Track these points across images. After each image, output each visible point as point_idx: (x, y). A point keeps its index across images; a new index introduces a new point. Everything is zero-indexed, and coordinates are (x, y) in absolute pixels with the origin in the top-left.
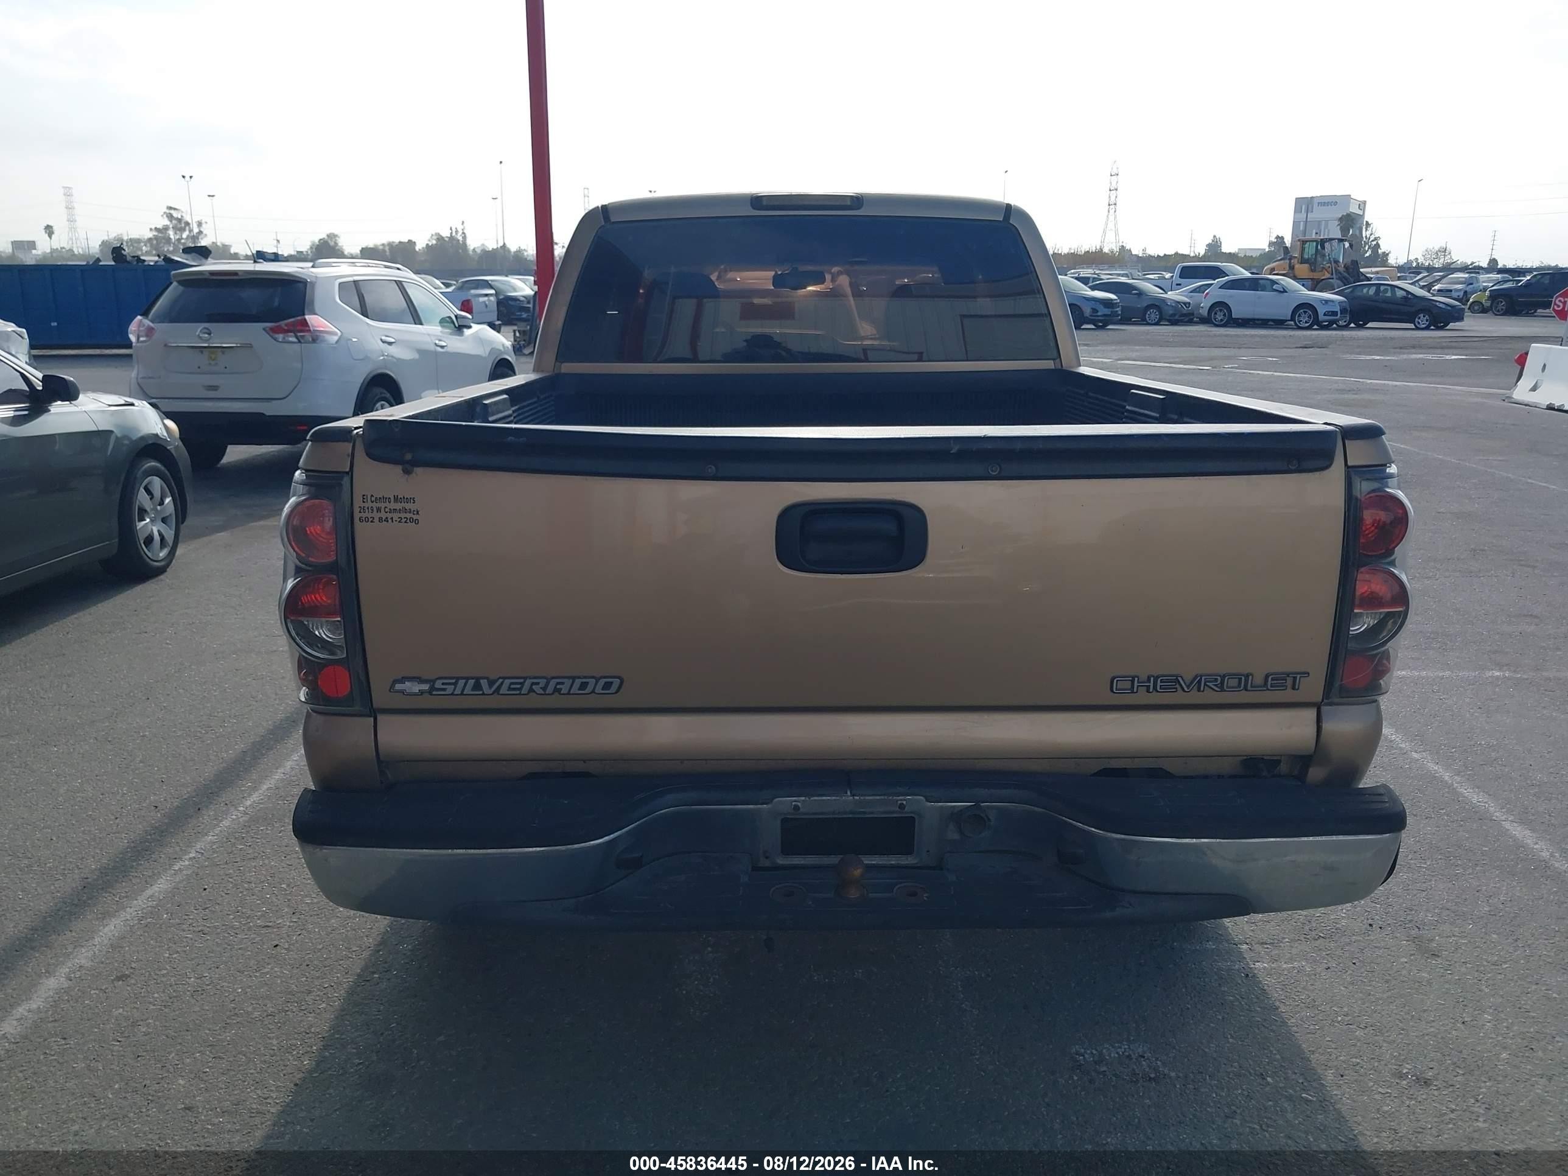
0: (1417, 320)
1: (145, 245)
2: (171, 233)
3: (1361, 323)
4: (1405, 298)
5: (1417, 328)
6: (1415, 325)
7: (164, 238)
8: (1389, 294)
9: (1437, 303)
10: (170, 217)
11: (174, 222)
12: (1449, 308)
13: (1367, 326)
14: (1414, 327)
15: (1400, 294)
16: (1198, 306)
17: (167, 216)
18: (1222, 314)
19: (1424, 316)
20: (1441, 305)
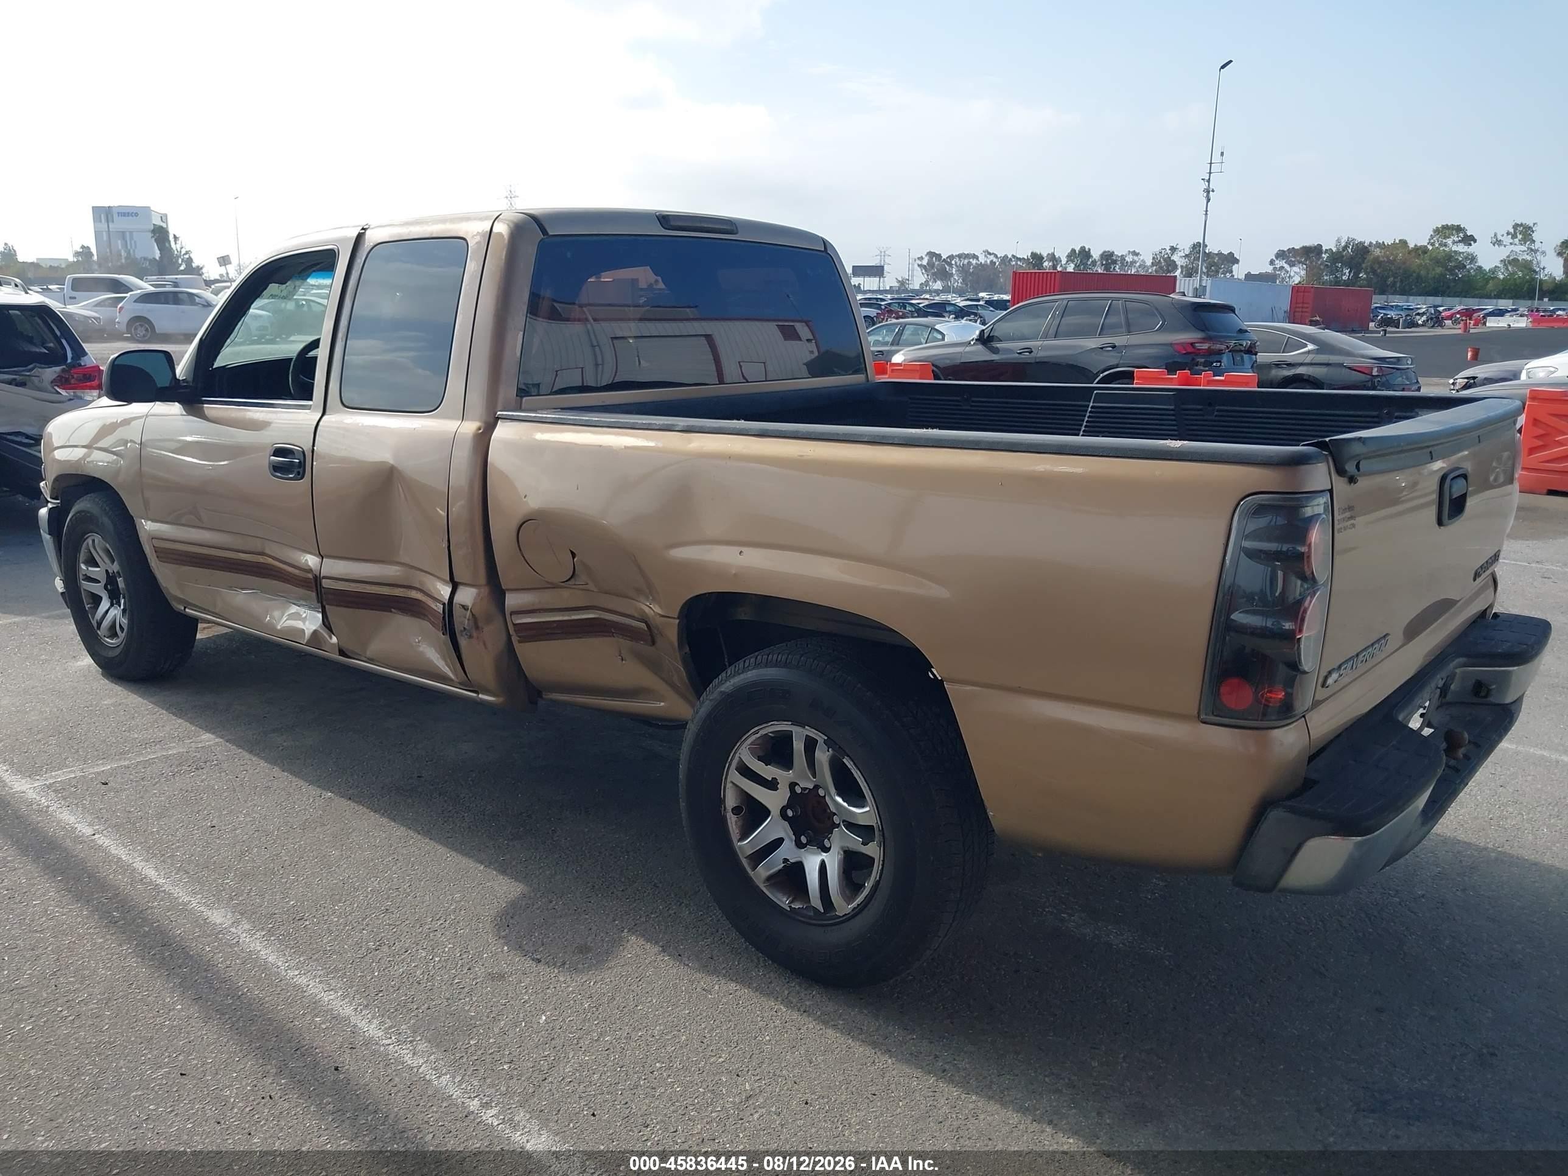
16: (112, 321)
18: (139, 329)
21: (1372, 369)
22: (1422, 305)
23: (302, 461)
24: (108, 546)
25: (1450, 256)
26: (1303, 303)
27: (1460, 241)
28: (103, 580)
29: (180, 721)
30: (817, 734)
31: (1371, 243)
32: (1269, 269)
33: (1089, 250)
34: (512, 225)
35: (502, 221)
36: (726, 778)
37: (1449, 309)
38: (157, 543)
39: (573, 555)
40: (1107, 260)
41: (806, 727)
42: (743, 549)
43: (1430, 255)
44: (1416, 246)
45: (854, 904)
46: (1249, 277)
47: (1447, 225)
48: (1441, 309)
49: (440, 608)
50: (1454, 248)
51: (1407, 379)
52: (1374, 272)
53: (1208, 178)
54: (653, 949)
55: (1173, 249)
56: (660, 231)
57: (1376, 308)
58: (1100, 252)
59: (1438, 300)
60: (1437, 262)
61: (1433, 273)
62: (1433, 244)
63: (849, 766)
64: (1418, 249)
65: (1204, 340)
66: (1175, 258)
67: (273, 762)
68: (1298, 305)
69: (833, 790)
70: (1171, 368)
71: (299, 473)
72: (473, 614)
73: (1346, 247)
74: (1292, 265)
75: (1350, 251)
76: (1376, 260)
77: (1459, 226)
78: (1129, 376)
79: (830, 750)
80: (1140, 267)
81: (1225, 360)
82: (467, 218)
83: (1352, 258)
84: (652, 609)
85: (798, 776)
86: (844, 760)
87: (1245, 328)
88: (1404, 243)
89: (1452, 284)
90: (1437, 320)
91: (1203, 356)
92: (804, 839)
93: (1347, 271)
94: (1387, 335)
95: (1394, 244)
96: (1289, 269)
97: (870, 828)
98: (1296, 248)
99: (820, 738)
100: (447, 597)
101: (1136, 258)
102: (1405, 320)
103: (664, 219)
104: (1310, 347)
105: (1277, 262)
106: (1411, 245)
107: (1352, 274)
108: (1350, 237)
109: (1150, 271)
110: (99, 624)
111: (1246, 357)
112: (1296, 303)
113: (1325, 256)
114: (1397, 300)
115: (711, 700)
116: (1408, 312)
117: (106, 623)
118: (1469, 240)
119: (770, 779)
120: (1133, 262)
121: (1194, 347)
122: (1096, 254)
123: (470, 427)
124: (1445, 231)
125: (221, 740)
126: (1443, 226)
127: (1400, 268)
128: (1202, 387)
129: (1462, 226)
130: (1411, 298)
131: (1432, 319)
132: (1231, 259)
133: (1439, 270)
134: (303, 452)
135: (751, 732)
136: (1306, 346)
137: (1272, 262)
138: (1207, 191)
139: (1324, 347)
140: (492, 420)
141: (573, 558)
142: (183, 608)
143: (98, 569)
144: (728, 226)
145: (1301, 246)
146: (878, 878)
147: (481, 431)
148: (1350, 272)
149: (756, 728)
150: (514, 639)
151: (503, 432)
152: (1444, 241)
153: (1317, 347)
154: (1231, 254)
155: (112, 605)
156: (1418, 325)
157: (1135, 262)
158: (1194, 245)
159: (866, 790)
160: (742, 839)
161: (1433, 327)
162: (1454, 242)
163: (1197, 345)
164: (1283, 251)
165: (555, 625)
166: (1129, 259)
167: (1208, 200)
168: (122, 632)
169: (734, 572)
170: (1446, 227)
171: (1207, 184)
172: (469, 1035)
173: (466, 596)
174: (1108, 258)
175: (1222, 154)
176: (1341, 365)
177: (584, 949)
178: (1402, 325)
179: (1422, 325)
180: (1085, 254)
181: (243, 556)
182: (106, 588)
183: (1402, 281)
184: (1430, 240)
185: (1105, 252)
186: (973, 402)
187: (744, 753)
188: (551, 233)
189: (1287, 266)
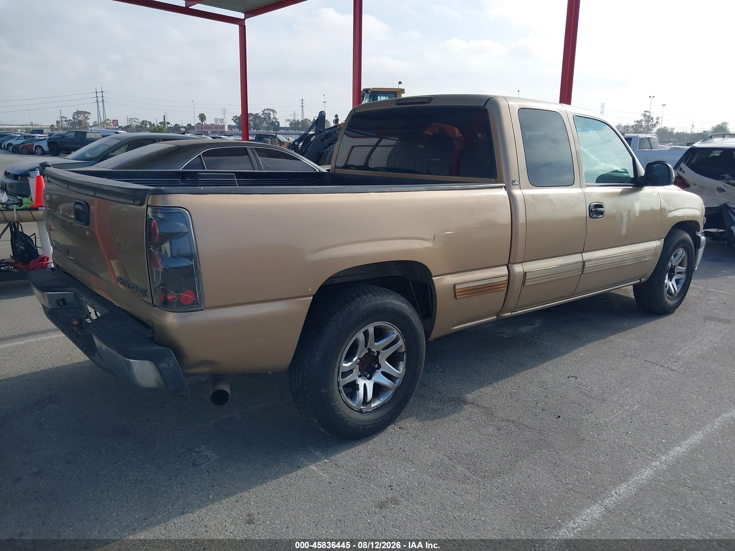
1: (631, 129)
2: (643, 123)
7: (639, 125)
10: (645, 115)
11: (646, 117)
17: (643, 115)
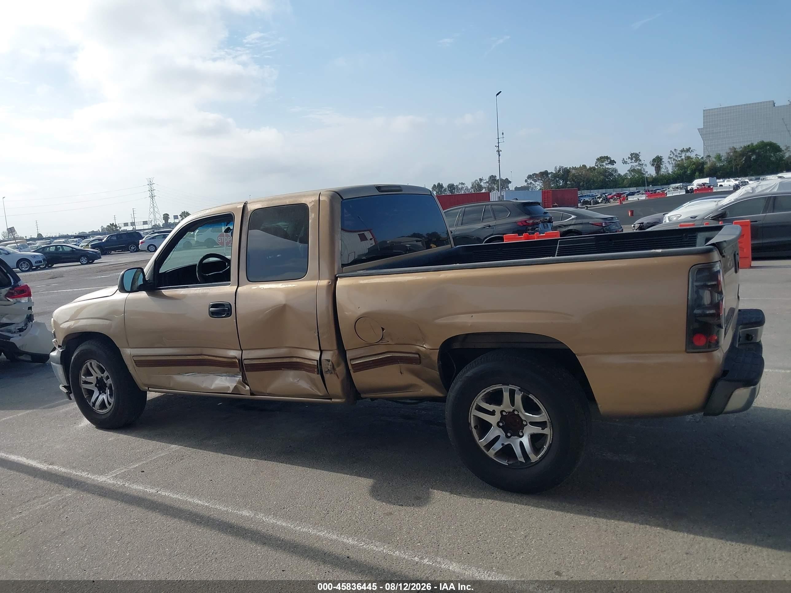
0: (81, 260)
3: (50, 265)
4: (72, 251)
5: (82, 264)
6: (80, 262)
8: (61, 250)
9: (89, 252)
12: (94, 253)
13: (53, 266)
14: (80, 264)
15: (69, 249)
19: (84, 258)
20: (90, 252)
21: (602, 224)
22: (597, 193)
23: (230, 309)
24: (101, 365)
25: (606, 170)
26: (548, 198)
27: (609, 163)
28: (95, 382)
29: (154, 442)
30: (515, 387)
31: (570, 168)
32: (525, 184)
33: (442, 184)
34: (330, 197)
35: (323, 195)
36: (471, 414)
37: (610, 194)
38: (135, 359)
39: (383, 329)
40: (451, 188)
41: (510, 385)
42: (473, 315)
43: (597, 171)
44: (590, 167)
45: (540, 456)
46: (517, 189)
47: (602, 157)
48: (607, 194)
49: (315, 363)
50: (607, 167)
51: (617, 226)
52: (574, 181)
53: (497, 145)
54: (447, 494)
55: (481, 180)
56: (377, 193)
57: (579, 197)
58: (447, 185)
59: (604, 191)
60: (600, 173)
61: (600, 179)
62: (597, 166)
63: (532, 398)
64: (591, 169)
65: (530, 219)
66: (482, 184)
67: (216, 451)
68: (545, 199)
69: (523, 411)
70: (520, 232)
71: (228, 314)
72: (332, 363)
73: (559, 171)
74: (535, 181)
75: (561, 172)
76: (574, 175)
77: (607, 156)
78: (502, 239)
79: (522, 393)
80: (465, 190)
81: (541, 226)
82: (304, 196)
83: (563, 175)
84: (425, 347)
85: (506, 406)
86: (530, 396)
87: (546, 211)
88: (584, 166)
89: (609, 183)
90: (607, 200)
91: (531, 226)
92: (509, 435)
93: (562, 181)
94: (588, 209)
95: (580, 167)
96: (534, 183)
97: (545, 423)
98: (536, 173)
99: (516, 388)
100: (319, 357)
101: (463, 186)
102: (593, 202)
103: (379, 188)
104: (573, 217)
105: (528, 180)
106: (588, 167)
107: (564, 183)
108: (561, 165)
109: (470, 191)
110: (94, 404)
111: (548, 224)
112: (545, 198)
113: (550, 176)
114: (586, 192)
115: (461, 381)
116: (593, 197)
117: (98, 403)
118: (612, 162)
119: (492, 411)
120: (462, 188)
121: (526, 222)
122: (445, 185)
123: (324, 283)
124: (601, 159)
125: (182, 447)
126: (600, 157)
127: (585, 178)
128: (535, 240)
129: (609, 156)
130: (592, 191)
131: (604, 199)
132: (507, 182)
133: (602, 177)
134: (230, 304)
135: (481, 392)
136: (571, 217)
137: (526, 181)
138: (498, 151)
139: (579, 216)
140: (333, 278)
141: (383, 331)
142: (147, 388)
143: (92, 377)
144: (398, 188)
145: (539, 172)
146: (551, 442)
147: (330, 283)
148: (563, 182)
149: (484, 390)
150: (351, 372)
151: (341, 282)
152: (602, 164)
153: (576, 217)
154: (507, 179)
155: (100, 394)
156: (599, 203)
157: (463, 188)
158: (490, 177)
159: (542, 406)
160: (480, 439)
161: (606, 203)
162: (606, 164)
163: (527, 221)
164: (531, 175)
165: (371, 362)
166: (460, 186)
167: (499, 155)
168: (110, 406)
169: (470, 325)
170: (601, 158)
171: (498, 148)
172: (394, 536)
173: (327, 356)
174: (451, 187)
175: (503, 134)
176: (588, 223)
177: (418, 498)
178: (593, 203)
179: (601, 203)
180: (440, 186)
181: (189, 357)
182: (96, 386)
183: (586, 184)
184: (596, 164)
185: (449, 184)
186: (503, 251)
187: (479, 400)
188: (344, 198)
189: (533, 182)
